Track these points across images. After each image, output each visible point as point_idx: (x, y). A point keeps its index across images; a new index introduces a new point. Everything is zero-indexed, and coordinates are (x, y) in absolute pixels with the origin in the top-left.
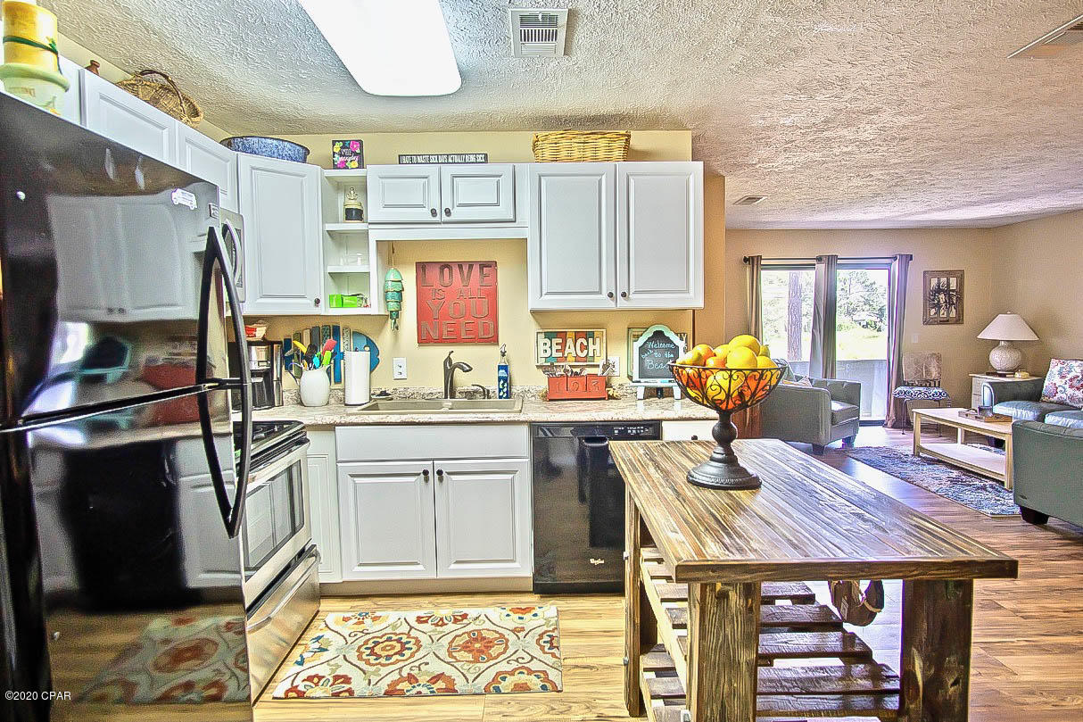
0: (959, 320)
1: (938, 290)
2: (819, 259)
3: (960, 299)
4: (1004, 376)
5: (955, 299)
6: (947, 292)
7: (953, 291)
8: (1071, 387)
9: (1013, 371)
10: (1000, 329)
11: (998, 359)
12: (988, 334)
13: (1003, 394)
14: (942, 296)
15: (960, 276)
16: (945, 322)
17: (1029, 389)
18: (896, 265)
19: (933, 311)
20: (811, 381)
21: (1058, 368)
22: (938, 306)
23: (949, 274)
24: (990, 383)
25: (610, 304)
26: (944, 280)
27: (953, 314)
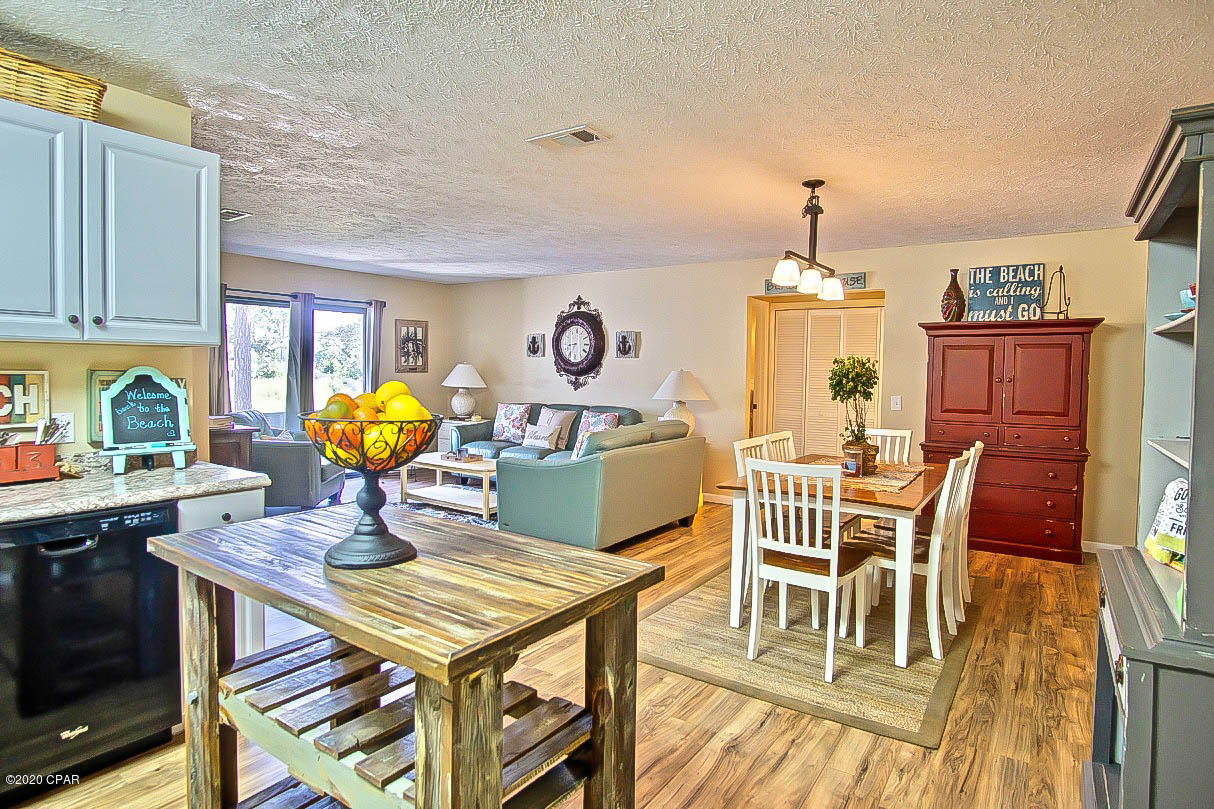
0: (424, 369)
1: (407, 339)
2: (295, 296)
3: (425, 348)
4: (463, 420)
5: (421, 349)
6: (415, 340)
7: (420, 340)
8: (513, 426)
9: (470, 416)
10: (460, 377)
11: (459, 404)
12: (449, 382)
13: (467, 436)
14: (410, 345)
15: (425, 326)
16: (413, 370)
17: (484, 430)
18: (371, 311)
19: (403, 359)
20: (292, 434)
21: (503, 411)
22: (407, 354)
23: (417, 323)
24: (457, 427)
25: (73, 334)
26: (412, 329)
27: (420, 363)
